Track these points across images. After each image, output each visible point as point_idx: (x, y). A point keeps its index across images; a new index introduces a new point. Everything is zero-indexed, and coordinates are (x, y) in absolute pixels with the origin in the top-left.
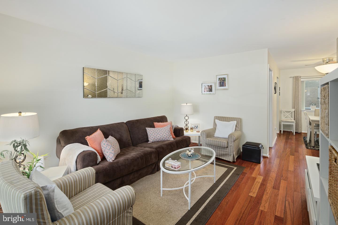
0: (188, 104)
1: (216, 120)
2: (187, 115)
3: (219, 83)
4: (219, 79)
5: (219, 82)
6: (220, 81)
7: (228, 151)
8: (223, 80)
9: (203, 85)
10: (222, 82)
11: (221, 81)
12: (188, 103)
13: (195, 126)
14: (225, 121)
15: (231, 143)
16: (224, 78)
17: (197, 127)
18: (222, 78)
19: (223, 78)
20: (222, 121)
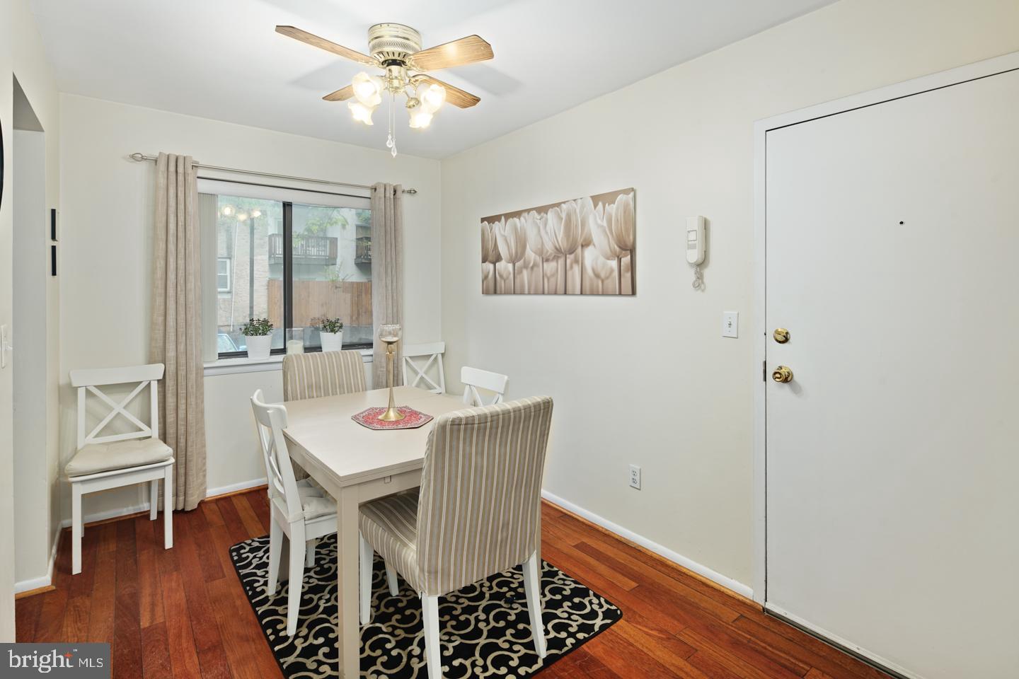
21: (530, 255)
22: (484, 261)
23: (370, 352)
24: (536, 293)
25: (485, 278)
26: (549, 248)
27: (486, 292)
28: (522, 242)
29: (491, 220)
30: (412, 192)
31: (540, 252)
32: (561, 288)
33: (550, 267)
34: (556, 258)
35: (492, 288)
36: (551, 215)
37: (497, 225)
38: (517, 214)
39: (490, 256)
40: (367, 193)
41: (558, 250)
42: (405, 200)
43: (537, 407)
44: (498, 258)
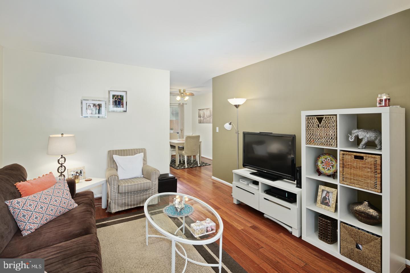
0: (64, 135)
1: (113, 155)
2: (62, 156)
3: (113, 103)
4: (114, 96)
5: (113, 100)
6: (115, 99)
7: (151, 192)
8: (120, 99)
9: (84, 102)
10: (118, 101)
11: (117, 99)
12: (66, 134)
13: (77, 173)
14: (127, 155)
15: (155, 181)
16: (121, 96)
17: (81, 172)
18: (117, 96)
19: (119, 96)
20: (124, 155)
21: (205, 116)
22: (199, 117)
23: (178, 134)
24: (206, 123)
25: (199, 120)
26: (208, 115)
27: (199, 123)
28: (204, 114)
29: (200, 110)
30: (186, 104)
31: (207, 116)
32: (209, 122)
33: (208, 119)
34: (209, 117)
35: (200, 122)
36: (208, 110)
37: (201, 111)
38: (203, 109)
39: (200, 116)
40: (178, 105)
41: (209, 116)
42: (185, 105)
43: (198, 136)
44: (201, 117)
